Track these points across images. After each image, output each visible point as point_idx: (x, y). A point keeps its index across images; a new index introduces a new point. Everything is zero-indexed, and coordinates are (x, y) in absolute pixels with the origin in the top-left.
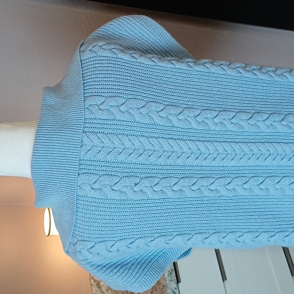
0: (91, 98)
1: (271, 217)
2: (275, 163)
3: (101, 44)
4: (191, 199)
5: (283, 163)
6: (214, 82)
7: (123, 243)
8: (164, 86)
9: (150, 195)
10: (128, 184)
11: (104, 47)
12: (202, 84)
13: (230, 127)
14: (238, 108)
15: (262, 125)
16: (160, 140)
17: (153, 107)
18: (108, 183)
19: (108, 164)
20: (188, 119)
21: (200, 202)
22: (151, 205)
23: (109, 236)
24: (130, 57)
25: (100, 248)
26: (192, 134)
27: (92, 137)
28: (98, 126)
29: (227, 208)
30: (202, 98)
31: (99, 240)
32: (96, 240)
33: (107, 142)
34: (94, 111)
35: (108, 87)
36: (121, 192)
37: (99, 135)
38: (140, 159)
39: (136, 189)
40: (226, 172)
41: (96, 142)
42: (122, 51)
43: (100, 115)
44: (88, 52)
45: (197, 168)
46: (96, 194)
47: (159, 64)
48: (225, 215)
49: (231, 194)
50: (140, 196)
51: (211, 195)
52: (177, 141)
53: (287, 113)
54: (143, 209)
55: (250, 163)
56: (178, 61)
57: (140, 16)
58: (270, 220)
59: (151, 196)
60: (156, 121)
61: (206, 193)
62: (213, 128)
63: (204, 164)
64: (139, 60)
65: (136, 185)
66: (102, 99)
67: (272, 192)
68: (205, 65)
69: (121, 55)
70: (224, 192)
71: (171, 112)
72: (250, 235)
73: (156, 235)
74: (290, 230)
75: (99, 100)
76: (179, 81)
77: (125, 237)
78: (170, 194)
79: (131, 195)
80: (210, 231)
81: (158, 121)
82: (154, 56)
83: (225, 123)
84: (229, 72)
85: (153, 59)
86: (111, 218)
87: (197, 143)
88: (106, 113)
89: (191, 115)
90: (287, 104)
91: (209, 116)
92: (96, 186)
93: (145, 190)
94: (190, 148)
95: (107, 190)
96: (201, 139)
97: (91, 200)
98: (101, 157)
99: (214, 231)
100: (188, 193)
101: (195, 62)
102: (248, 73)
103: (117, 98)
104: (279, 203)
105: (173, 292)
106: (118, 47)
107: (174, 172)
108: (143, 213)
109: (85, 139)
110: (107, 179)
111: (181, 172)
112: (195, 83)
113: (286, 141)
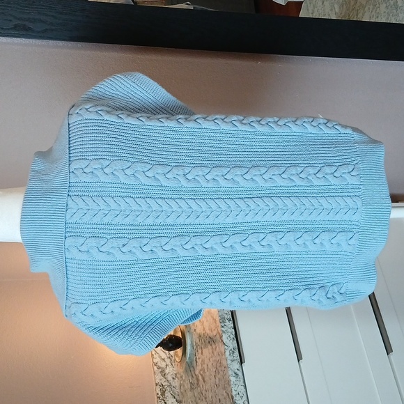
0: (75, 162)
1: (277, 274)
2: (276, 218)
3: (87, 107)
4: (185, 258)
5: (286, 217)
6: (207, 138)
7: (117, 304)
8: (152, 145)
9: (140, 255)
10: (115, 245)
11: (90, 110)
12: (194, 141)
13: (223, 183)
14: (233, 163)
15: (260, 180)
16: (148, 200)
17: (139, 167)
18: (94, 245)
19: (95, 226)
20: (177, 177)
21: (195, 261)
22: (142, 265)
23: (101, 297)
24: (117, 118)
25: (93, 309)
26: (182, 193)
27: (77, 200)
28: (83, 189)
29: (226, 266)
30: (193, 155)
31: (92, 302)
32: (89, 302)
33: (92, 205)
34: (78, 174)
35: (93, 150)
36: (109, 253)
37: (84, 198)
38: (127, 220)
39: (124, 249)
40: (222, 230)
41: (81, 205)
42: (108, 112)
43: (84, 178)
44: (75, 115)
45: (189, 227)
46: (85, 256)
47: (146, 123)
48: (224, 273)
49: (229, 252)
50: (128, 257)
51: (207, 253)
52: (166, 200)
53: (288, 165)
54: (133, 270)
55: (248, 219)
56: (167, 118)
57: (133, 73)
58: (276, 278)
59: (140, 257)
60: (142, 181)
61: (201, 251)
62: (205, 185)
63: (197, 222)
64: (126, 121)
65: (124, 245)
66: (87, 163)
67: (276, 248)
68: (197, 120)
69: (107, 117)
70: (220, 250)
71: (159, 171)
72: (254, 294)
73: (151, 296)
74: (301, 288)
75: (83, 164)
76: (168, 139)
77: (118, 299)
78: (161, 254)
79: (119, 256)
80: (209, 291)
81: (144, 180)
82: (143, 114)
83: (218, 179)
84: (223, 126)
85: (141, 118)
86: (101, 279)
87: (188, 201)
88: (90, 175)
89: (181, 173)
90: (290, 156)
91: (200, 173)
92: (84, 248)
93: (133, 250)
94: (180, 207)
95: (94, 252)
96: (192, 197)
97: (80, 262)
98: (86, 219)
99: (213, 290)
100: (181, 252)
101: (186, 119)
102: (244, 126)
103: (101, 160)
104: (286, 260)
105: (235, 373)
106: (105, 108)
107: (165, 231)
108: (133, 273)
109: (70, 202)
110: (94, 241)
111: (172, 231)
112: (186, 140)
113: (288, 195)
